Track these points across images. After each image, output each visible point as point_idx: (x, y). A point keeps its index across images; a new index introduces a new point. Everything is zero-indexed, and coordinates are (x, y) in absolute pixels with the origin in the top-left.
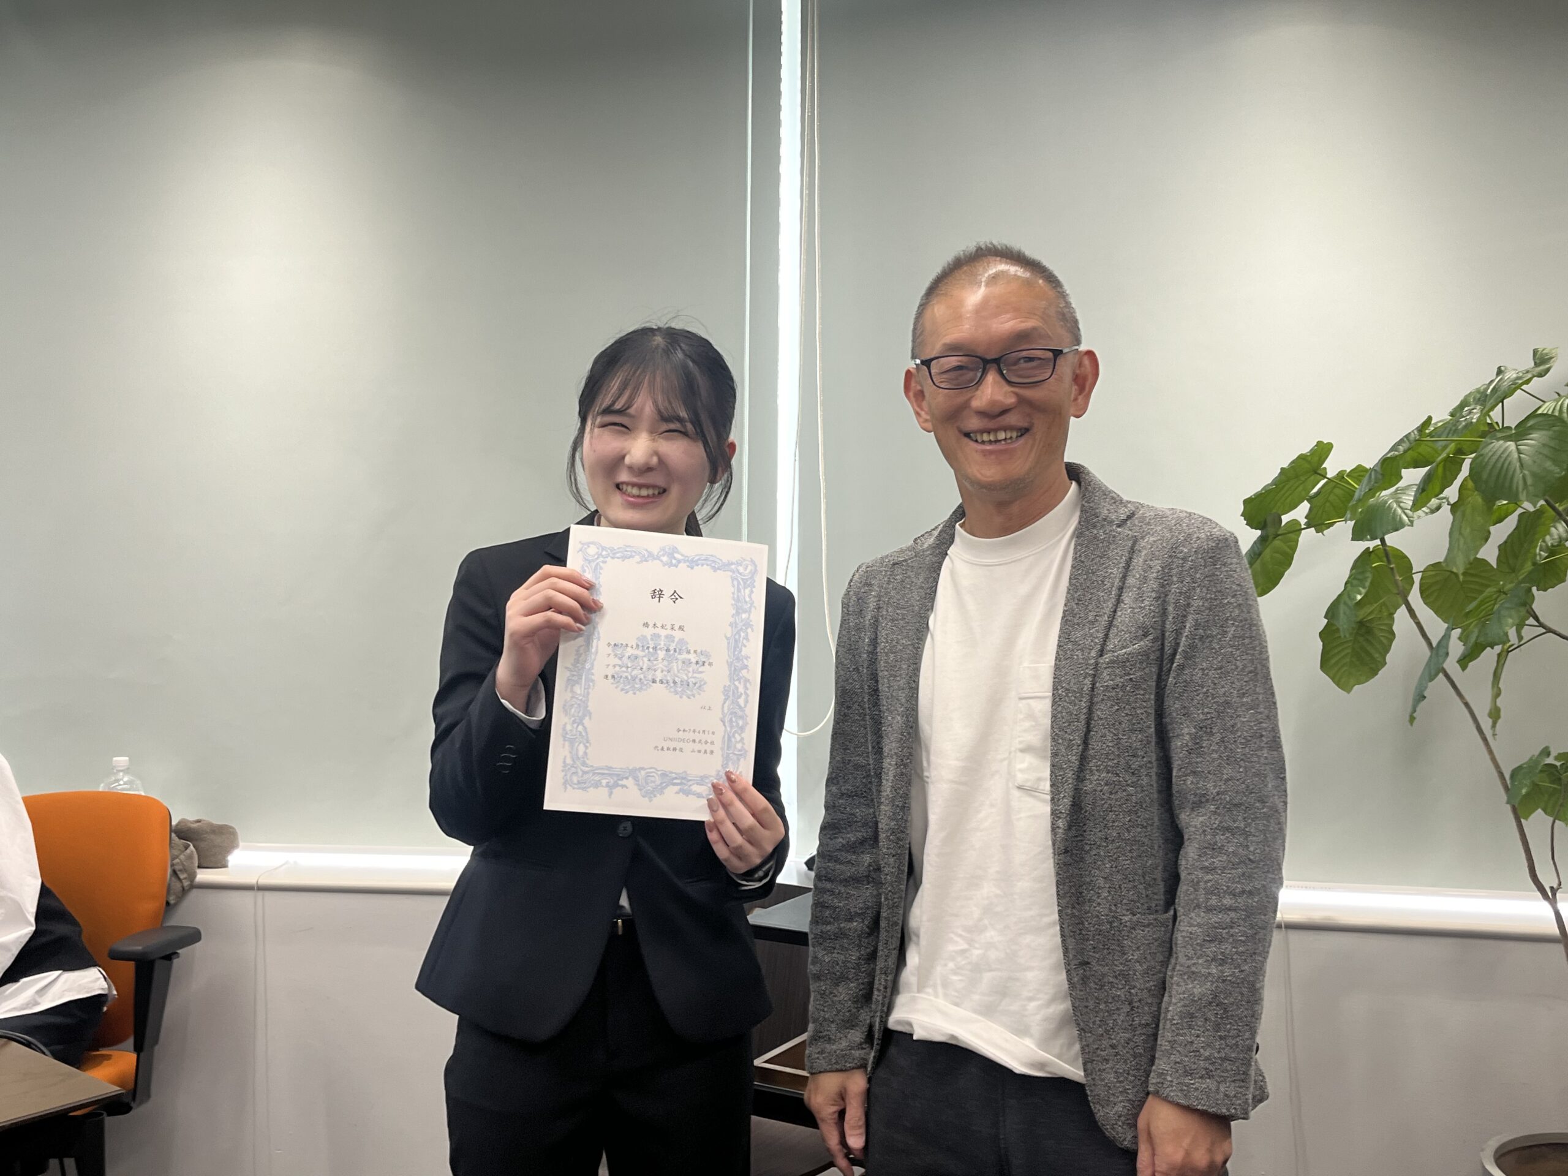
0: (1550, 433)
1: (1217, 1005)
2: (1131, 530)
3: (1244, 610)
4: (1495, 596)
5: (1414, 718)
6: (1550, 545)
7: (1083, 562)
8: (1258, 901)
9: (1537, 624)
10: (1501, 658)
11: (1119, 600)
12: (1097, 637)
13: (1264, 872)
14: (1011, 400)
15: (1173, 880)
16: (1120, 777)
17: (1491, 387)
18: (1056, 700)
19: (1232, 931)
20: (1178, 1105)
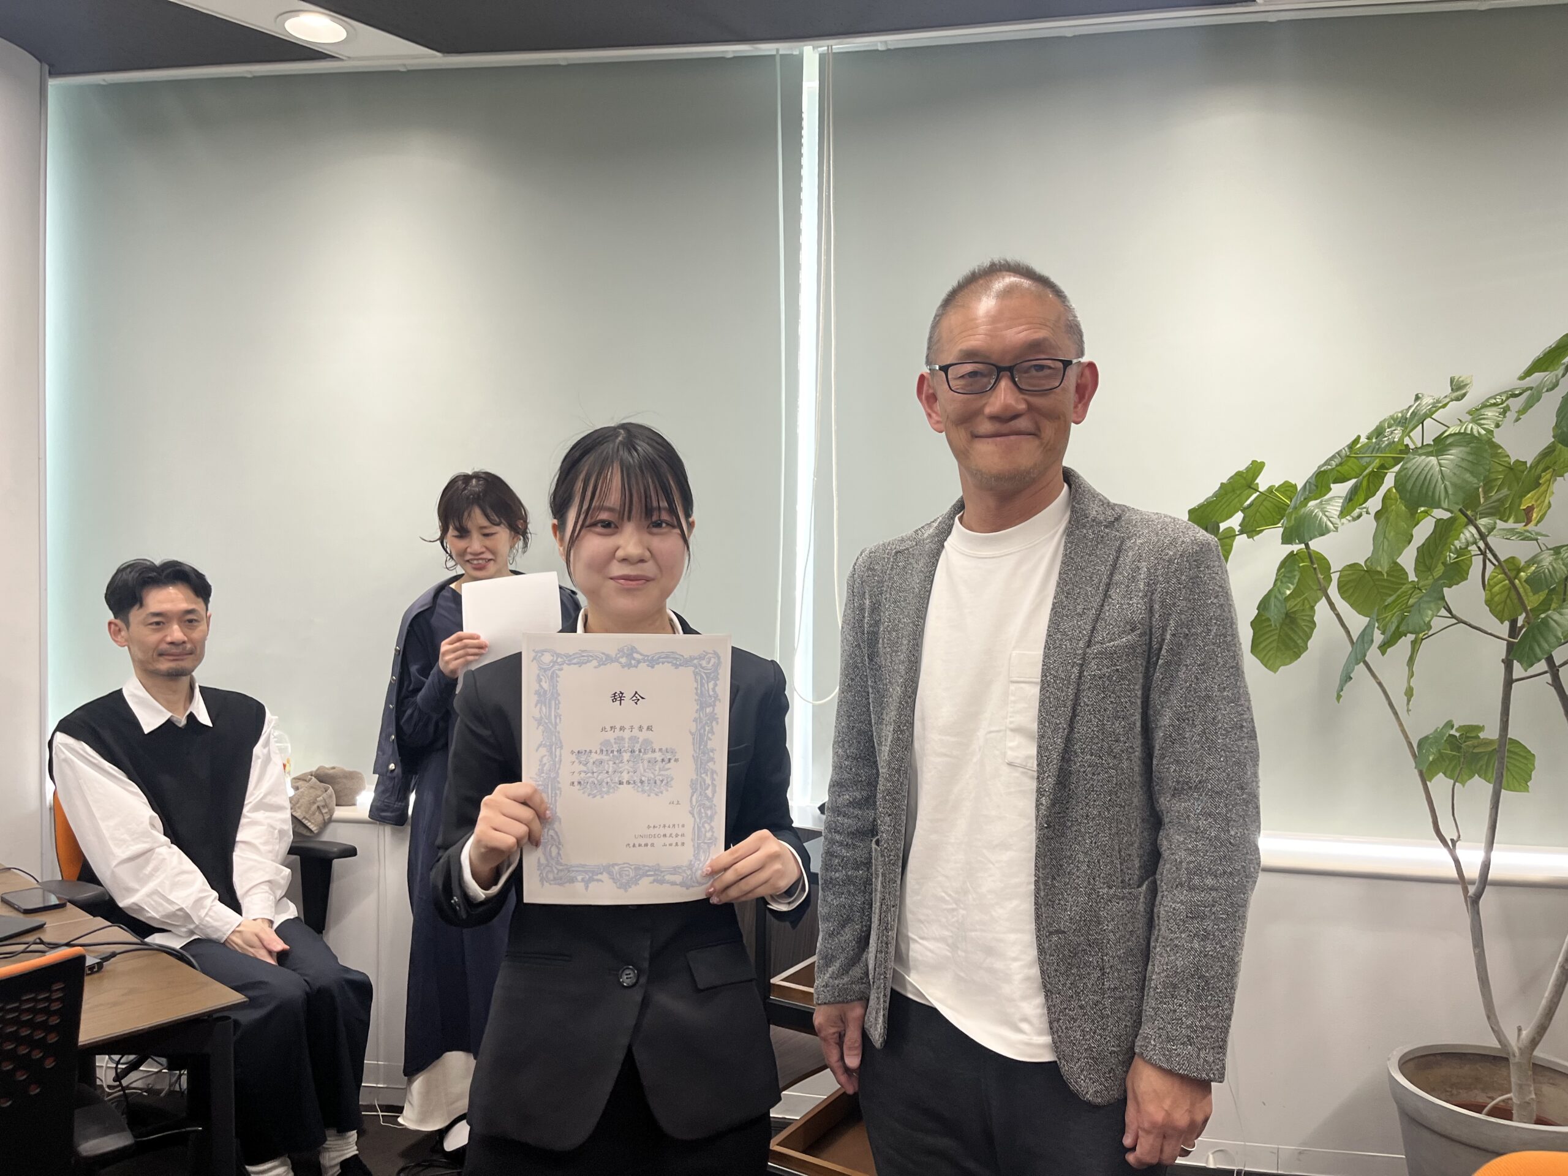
0: (1468, 449)
1: (1199, 978)
2: (1118, 531)
3: (1226, 609)
4: (1410, 592)
5: (1341, 696)
6: (1458, 547)
7: (1073, 559)
8: (1239, 881)
9: (1450, 616)
10: (1415, 645)
11: (1106, 595)
12: (1085, 629)
13: (1243, 855)
14: (1022, 406)
15: (1153, 858)
16: (1102, 759)
17: (1411, 411)
18: (1044, 686)
19: (1214, 910)
20: (1161, 1068)
